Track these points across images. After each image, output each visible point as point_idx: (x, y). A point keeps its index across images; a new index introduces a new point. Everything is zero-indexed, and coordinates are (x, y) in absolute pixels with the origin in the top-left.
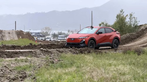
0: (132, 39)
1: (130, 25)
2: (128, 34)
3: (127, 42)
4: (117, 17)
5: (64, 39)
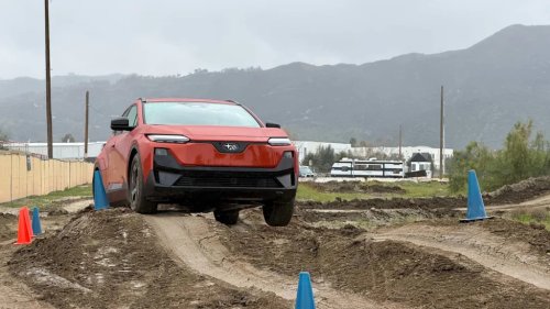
0: (541, 190)
1: (538, 159)
2: (532, 180)
3: (530, 197)
4: (509, 139)
5: (351, 176)
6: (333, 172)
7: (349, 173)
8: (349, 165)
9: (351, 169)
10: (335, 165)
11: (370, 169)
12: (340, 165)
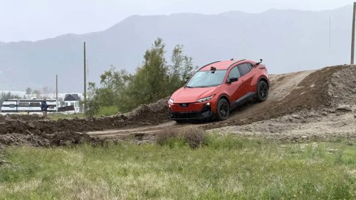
4: (146, 57)
5: (17, 111)
6: (3, 108)
7: (15, 109)
8: (15, 103)
9: (17, 106)
10: (5, 103)
11: (32, 105)
12: (8, 103)
